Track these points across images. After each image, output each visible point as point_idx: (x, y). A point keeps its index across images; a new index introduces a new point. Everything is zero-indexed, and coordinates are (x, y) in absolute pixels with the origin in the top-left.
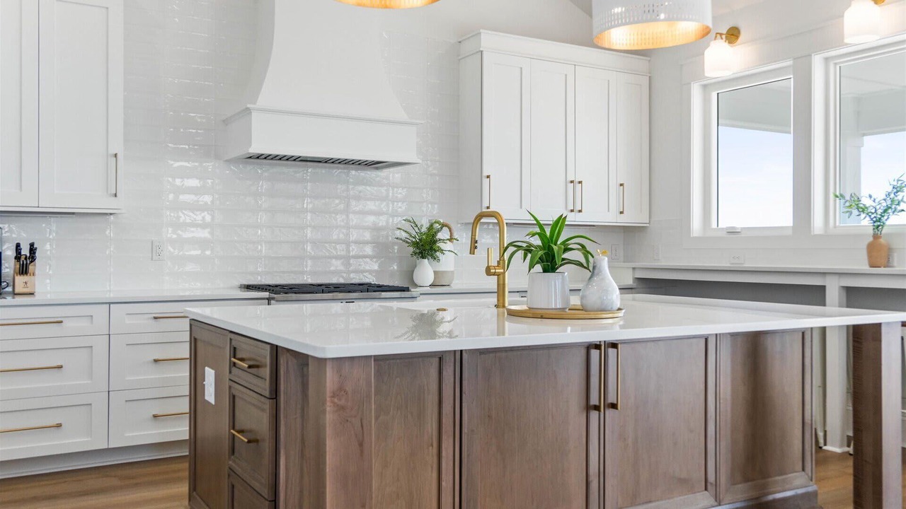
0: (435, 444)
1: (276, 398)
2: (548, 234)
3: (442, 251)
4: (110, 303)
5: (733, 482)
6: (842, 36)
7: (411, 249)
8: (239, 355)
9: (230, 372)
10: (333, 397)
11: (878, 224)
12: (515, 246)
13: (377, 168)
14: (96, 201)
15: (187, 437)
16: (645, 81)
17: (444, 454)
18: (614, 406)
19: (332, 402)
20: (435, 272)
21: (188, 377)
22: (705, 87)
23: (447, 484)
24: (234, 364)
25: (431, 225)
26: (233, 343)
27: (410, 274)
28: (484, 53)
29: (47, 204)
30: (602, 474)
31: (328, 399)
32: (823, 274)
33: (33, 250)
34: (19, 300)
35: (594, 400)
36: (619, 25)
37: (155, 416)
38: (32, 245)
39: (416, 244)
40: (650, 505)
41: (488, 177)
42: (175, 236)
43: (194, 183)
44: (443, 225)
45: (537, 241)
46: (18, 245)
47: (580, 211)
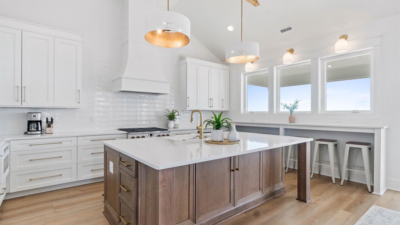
0: (188, 187)
1: (137, 178)
2: (218, 118)
3: (176, 118)
4: (77, 137)
5: (266, 187)
6: (283, 63)
7: (168, 118)
8: (122, 160)
9: (119, 165)
10: (161, 183)
11: (291, 111)
12: (207, 121)
13: (157, 95)
14: (73, 105)
15: (103, 176)
16: (228, 72)
17: (190, 190)
18: (237, 169)
19: (161, 185)
20: (174, 124)
21: (104, 158)
22: (244, 74)
23: (191, 199)
24: (121, 163)
25: (173, 111)
26: (120, 155)
27: (167, 125)
28: (188, 63)
29: (56, 106)
30: (234, 190)
31: (160, 184)
32: (279, 125)
33: (52, 120)
34: (48, 136)
35: (232, 168)
36: (232, 56)
37: (92, 170)
38: (52, 118)
39: (169, 116)
40: (246, 197)
41: (188, 98)
42: (98, 115)
43: (103, 99)
44: (176, 111)
45: (214, 120)
46: (47, 119)
47: (212, 107)
